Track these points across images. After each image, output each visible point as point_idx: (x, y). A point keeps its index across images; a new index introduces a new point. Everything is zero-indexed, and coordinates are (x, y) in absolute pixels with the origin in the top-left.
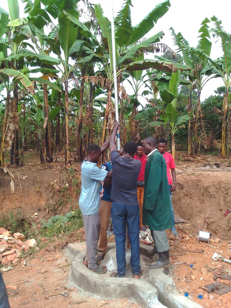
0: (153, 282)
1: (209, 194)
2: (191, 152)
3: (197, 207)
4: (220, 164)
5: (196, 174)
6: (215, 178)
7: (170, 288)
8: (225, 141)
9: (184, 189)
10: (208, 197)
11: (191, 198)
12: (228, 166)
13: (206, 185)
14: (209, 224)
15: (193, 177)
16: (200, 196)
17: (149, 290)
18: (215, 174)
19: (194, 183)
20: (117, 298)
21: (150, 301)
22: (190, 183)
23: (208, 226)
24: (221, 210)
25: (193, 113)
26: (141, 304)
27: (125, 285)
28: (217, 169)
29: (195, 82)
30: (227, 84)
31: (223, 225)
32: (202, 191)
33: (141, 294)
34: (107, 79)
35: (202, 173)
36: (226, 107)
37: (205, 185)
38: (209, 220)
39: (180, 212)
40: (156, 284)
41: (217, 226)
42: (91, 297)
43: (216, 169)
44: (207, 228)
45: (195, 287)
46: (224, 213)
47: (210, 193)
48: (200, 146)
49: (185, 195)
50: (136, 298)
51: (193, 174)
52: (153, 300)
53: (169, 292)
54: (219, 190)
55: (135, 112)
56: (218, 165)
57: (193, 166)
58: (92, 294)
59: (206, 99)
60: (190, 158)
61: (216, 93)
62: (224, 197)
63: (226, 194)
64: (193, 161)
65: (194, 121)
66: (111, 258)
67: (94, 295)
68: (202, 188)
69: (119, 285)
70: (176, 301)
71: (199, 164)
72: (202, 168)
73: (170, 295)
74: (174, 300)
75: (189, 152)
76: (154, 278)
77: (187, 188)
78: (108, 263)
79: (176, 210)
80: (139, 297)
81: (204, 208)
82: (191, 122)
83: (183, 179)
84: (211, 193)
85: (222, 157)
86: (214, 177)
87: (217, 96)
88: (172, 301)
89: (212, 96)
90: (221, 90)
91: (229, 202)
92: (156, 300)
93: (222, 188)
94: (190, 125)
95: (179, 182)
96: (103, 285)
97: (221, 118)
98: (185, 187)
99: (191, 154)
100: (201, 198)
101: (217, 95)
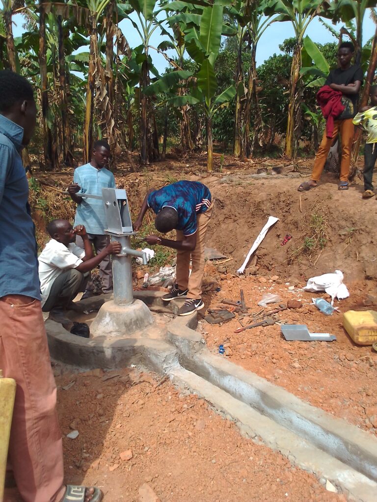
0: (173, 340)
1: (262, 213)
2: (239, 152)
3: (244, 234)
4: (281, 167)
5: (244, 184)
6: (272, 189)
7: (197, 346)
8: (292, 132)
9: (226, 208)
10: (260, 218)
11: (235, 221)
12: (293, 171)
13: (258, 200)
14: (260, 257)
15: (239, 189)
16: (248, 218)
17: (164, 351)
18: (273, 182)
19: (241, 198)
20: (116, 368)
21: (167, 366)
22: (234, 197)
23: (259, 260)
24: (278, 236)
25: (244, 85)
26: (155, 372)
27: (128, 348)
28: (277, 175)
29: (247, 26)
30: (299, 31)
31: (280, 257)
32: (252, 209)
33: (153, 358)
34: (86, 9)
35: (252, 183)
36: (296, 74)
37: (256, 200)
38: (260, 252)
39: (219, 243)
40: (177, 344)
41: (271, 259)
42: (76, 371)
43: (275, 176)
44: (257, 263)
45: (233, 343)
46: (283, 240)
47: (263, 211)
48: (253, 143)
49: (226, 218)
50: (146, 365)
51: (239, 185)
52: (172, 365)
53: (195, 351)
54: (276, 206)
55: (145, 80)
56: (278, 170)
57: (240, 173)
58: (77, 368)
59: (265, 62)
60: (238, 162)
61: (282, 49)
62: (284, 216)
63: (287, 212)
64: (242, 167)
65: (246, 98)
66: (108, 314)
67: (80, 368)
68: (252, 205)
69: (118, 350)
70: (206, 362)
71: (250, 170)
72: (255, 175)
73: (198, 355)
74: (202, 362)
75: (237, 153)
76: (173, 335)
77: (229, 207)
78: (102, 321)
79: (213, 241)
80: (151, 362)
81: (253, 235)
82: (240, 101)
83: (224, 193)
84: (265, 212)
85: (286, 159)
86: (271, 186)
87: (283, 56)
88: (201, 364)
89: (275, 55)
90: (290, 45)
91: (290, 223)
92: (177, 365)
93: (281, 203)
94: (238, 106)
95: (218, 198)
96: (93, 352)
97: (288, 92)
98: (227, 205)
99: (239, 157)
100: (249, 220)
101: (283, 54)
